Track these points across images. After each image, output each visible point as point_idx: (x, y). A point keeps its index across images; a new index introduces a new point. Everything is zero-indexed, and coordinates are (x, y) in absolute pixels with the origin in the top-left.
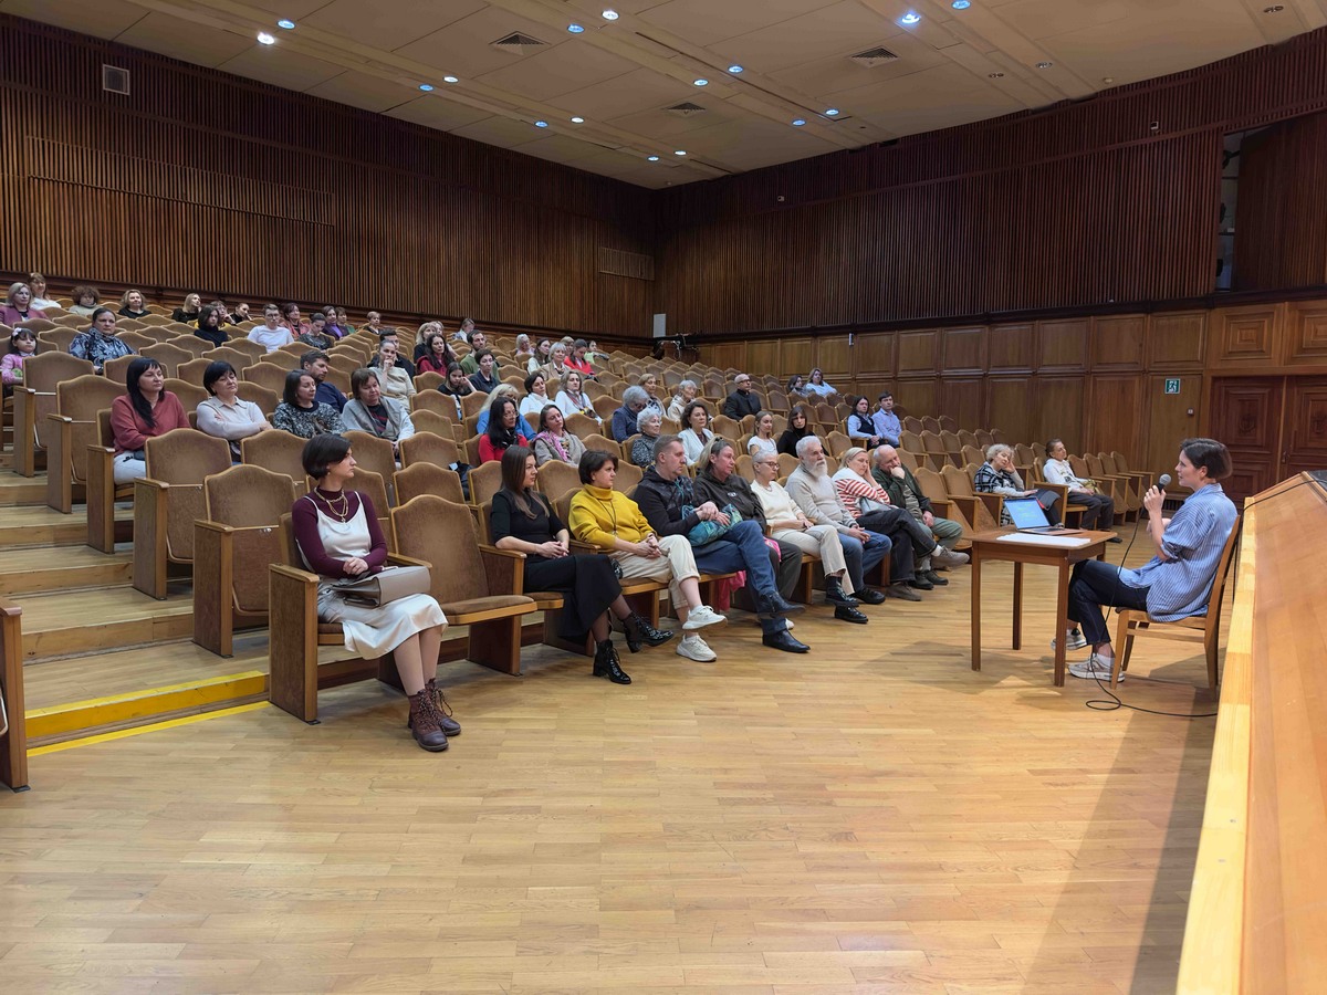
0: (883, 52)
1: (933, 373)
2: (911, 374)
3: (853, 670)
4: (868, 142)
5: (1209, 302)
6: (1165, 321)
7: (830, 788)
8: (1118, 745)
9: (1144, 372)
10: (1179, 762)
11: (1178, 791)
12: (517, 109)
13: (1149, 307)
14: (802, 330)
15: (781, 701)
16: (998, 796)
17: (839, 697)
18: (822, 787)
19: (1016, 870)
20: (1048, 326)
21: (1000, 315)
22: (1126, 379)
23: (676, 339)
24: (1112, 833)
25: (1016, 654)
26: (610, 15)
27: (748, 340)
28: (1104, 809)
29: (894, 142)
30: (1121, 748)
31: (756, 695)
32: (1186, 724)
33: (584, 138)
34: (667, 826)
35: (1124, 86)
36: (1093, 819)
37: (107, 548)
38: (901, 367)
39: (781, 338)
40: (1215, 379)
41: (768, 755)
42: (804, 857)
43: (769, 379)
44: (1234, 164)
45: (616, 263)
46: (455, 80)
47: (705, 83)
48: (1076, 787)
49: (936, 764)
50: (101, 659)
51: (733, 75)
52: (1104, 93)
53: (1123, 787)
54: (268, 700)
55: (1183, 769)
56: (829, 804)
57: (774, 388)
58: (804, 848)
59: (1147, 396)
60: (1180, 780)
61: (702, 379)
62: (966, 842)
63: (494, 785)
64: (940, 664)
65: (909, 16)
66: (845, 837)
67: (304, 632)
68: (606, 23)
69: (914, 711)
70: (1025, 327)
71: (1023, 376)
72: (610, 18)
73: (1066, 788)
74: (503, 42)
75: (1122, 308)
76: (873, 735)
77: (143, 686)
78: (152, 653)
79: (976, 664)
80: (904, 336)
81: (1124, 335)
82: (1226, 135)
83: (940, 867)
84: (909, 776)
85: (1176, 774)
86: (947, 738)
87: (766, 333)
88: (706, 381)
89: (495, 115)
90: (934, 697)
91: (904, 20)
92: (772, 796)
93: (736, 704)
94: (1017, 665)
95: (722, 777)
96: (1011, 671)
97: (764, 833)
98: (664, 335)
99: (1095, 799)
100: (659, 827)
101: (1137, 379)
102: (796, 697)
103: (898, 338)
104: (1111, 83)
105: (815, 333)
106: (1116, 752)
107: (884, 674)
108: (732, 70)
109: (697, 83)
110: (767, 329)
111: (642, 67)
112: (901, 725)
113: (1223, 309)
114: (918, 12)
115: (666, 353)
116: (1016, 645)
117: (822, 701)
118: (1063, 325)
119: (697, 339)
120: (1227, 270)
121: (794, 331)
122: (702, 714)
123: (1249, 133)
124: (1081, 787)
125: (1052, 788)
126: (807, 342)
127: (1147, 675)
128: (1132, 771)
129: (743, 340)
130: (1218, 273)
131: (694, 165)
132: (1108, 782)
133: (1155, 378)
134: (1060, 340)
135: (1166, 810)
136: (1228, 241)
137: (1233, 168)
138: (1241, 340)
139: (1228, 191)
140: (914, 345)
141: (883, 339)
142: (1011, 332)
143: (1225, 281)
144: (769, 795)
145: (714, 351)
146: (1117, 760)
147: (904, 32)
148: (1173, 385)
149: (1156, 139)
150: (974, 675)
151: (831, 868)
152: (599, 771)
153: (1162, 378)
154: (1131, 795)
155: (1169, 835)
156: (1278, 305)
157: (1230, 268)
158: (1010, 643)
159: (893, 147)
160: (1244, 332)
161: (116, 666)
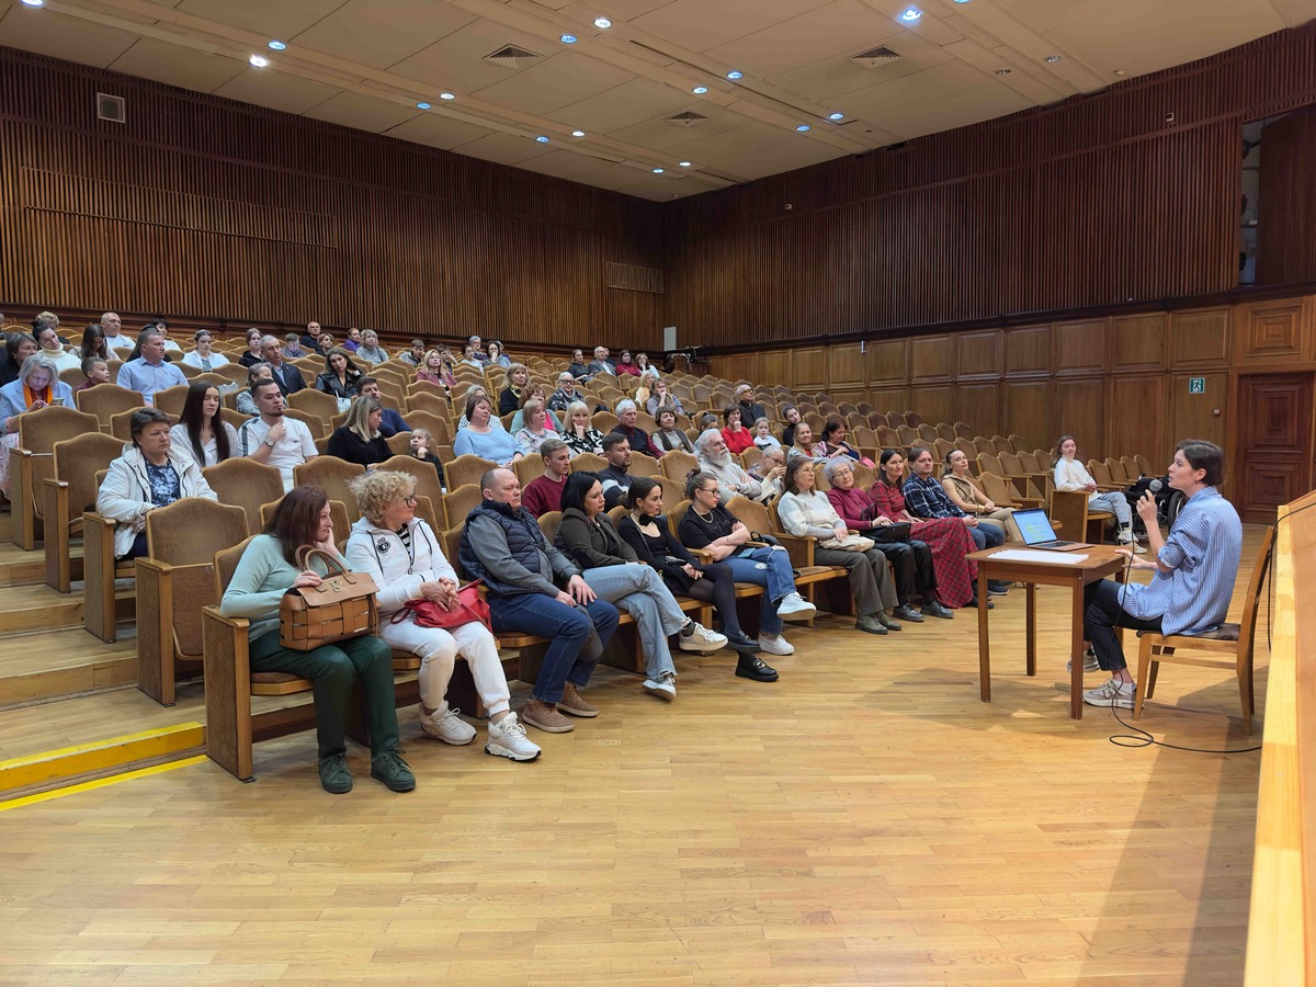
0: (884, 52)
1: (948, 379)
2: (925, 380)
3: (851, 704)
4: (875, 146)
5: (1233, 297)
6: (1188, 318)
7: (811, 853)
8: (1142, 791)
9: (1166, 372)
10: (1213, 811)
11: (1211, 849)
12: (517, 125)
13: (1169, 304)
14: (814, 339)
15: (768, 744)
16: (1002, 860)
17: (834, 737)
18: (802, 852)
19: (1019, 961)
20: (1065, 327)
21: (1014, 317)
22: (1149, 379)
23: (686, 352)
24: (1134, 908)
25: (1030, 681)
26: (602, 23)
27: (759, 350)
28: (1125, 876)
29: (902, 145)
30: (1145, 795)
31: (740, 736)
32: (1219, 763)
33: (584, 152)
34: (617, 908)
35: (1137, 78)
36: (1111, 890)
37: (62, 588)
38: (916, 373)
39: (793, 347)
40: (1241, 377)
41: (746, 812)
42: (769, 946)
43: (780, 390)
44: (1254, 153)
45: (625, 277)
46: (452, 97)
47: (705, 90)
48: (1092, 847)
49: (934, 819)
50: (33, 710)
51: (732, 82)
52: (1116, 86)
53: (1147, 846)
54: (206, 753)
55: (1217, 821)
56: (807, 874)
57: (783, 398)
58: (772, 934)
59: (1170, 396)
60: (1213, 834)
61: (710, 392)
62: (962, 922)
63: (430, 856)
64: (948, 694)
65: (910, 12)
66: (820, 917)
67: (235, 682)
68: (599, 33)
69: (914, 752)
70: (1041, 329)
71: (1041, 379)
72: (603, 26)
73: (1080, 848)
74: (496, 56)
75: (1143, 306)
76: (865, 784)
77: (65, 742)
78: (88, 703)
79: (986, 695)
80: (917, 342)
81: (1145, 334)
82: (1244, 124)
83: (928, 958)
84: (902, 836)
85: (1209, 828)
86: (947, 785)
87: (774, 343)
88: (714, 393)
89: (495, 131)
90: (939, 735)
91: (904, 17)
92: (743, 865)
93: (720, 748)
94: (1033, 694)
95: (689, 842)
96: (1023, 701)
97: (727, 915)
98: (674, 349)
99: (1115, 863)
100: (606, 909)
101: (1159, 380)
102: (783, 738)
103: (912, 344)
104: (1123, 75)
105: (827, 341)
106: (1140, 799)
107: (884, 708)
108: (731, 76)
109: (696, 91)
110: (777, 338)
111: (638, 76)
112: (898, 771)
113: (1248, 305)
114: (920, 8)
115: (676, 366)
116: (1031, 671)
117: (815, 743)
118: (1079, 326)
119: (708, 351)
120: (1250, 263)
121: (804, 340)
122: (678, 762)
123: (1268, 121)
124: (1099, 847)
125: (1065, 848)
126: (819, 351)
127: (1173, 702)
128: (1156, 824)
129: (754, 351)
130: (1242, 267)
131: (700, 176)
132: (1130, 839)
133: (1179, 378)
134: (1077, 340)
135: (1197, 875)
136: (1251, 234)
137: (1253, 157)
138: (1267, 336)
139: (1249, 183)
140: (927, 351)
141: (897, 345)
142: (1028, 334)
143: (1249, 274)
144: (740, 863)
145: (726, 363)
146: (1140, 811)
147: (904, 29)
148: (1197, 386)
149: (1172, 131)
150: (983, 707)
151: (800, 961)
152: (551, 837)
153: (1184, 377)
154: (1157, 856)
155: (1201, 909)
156: (1306, 297)
157: (1254, 261)
158: (1024, 668)
159: (901, 150)
160: (1271, 327)
161: (46, 719)
